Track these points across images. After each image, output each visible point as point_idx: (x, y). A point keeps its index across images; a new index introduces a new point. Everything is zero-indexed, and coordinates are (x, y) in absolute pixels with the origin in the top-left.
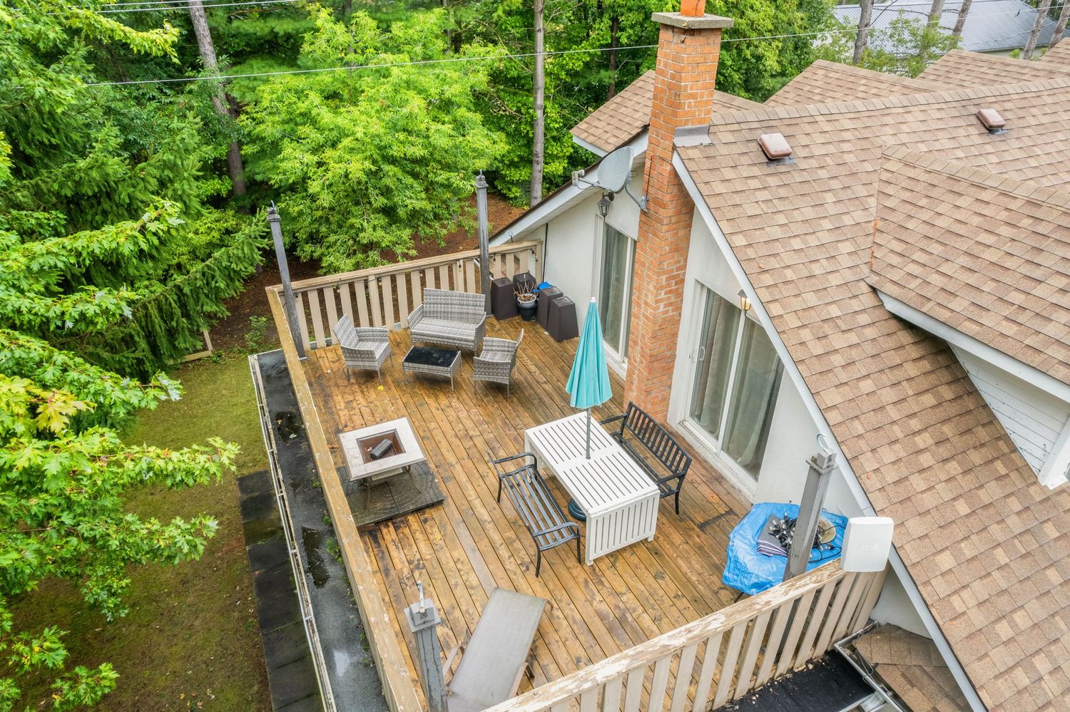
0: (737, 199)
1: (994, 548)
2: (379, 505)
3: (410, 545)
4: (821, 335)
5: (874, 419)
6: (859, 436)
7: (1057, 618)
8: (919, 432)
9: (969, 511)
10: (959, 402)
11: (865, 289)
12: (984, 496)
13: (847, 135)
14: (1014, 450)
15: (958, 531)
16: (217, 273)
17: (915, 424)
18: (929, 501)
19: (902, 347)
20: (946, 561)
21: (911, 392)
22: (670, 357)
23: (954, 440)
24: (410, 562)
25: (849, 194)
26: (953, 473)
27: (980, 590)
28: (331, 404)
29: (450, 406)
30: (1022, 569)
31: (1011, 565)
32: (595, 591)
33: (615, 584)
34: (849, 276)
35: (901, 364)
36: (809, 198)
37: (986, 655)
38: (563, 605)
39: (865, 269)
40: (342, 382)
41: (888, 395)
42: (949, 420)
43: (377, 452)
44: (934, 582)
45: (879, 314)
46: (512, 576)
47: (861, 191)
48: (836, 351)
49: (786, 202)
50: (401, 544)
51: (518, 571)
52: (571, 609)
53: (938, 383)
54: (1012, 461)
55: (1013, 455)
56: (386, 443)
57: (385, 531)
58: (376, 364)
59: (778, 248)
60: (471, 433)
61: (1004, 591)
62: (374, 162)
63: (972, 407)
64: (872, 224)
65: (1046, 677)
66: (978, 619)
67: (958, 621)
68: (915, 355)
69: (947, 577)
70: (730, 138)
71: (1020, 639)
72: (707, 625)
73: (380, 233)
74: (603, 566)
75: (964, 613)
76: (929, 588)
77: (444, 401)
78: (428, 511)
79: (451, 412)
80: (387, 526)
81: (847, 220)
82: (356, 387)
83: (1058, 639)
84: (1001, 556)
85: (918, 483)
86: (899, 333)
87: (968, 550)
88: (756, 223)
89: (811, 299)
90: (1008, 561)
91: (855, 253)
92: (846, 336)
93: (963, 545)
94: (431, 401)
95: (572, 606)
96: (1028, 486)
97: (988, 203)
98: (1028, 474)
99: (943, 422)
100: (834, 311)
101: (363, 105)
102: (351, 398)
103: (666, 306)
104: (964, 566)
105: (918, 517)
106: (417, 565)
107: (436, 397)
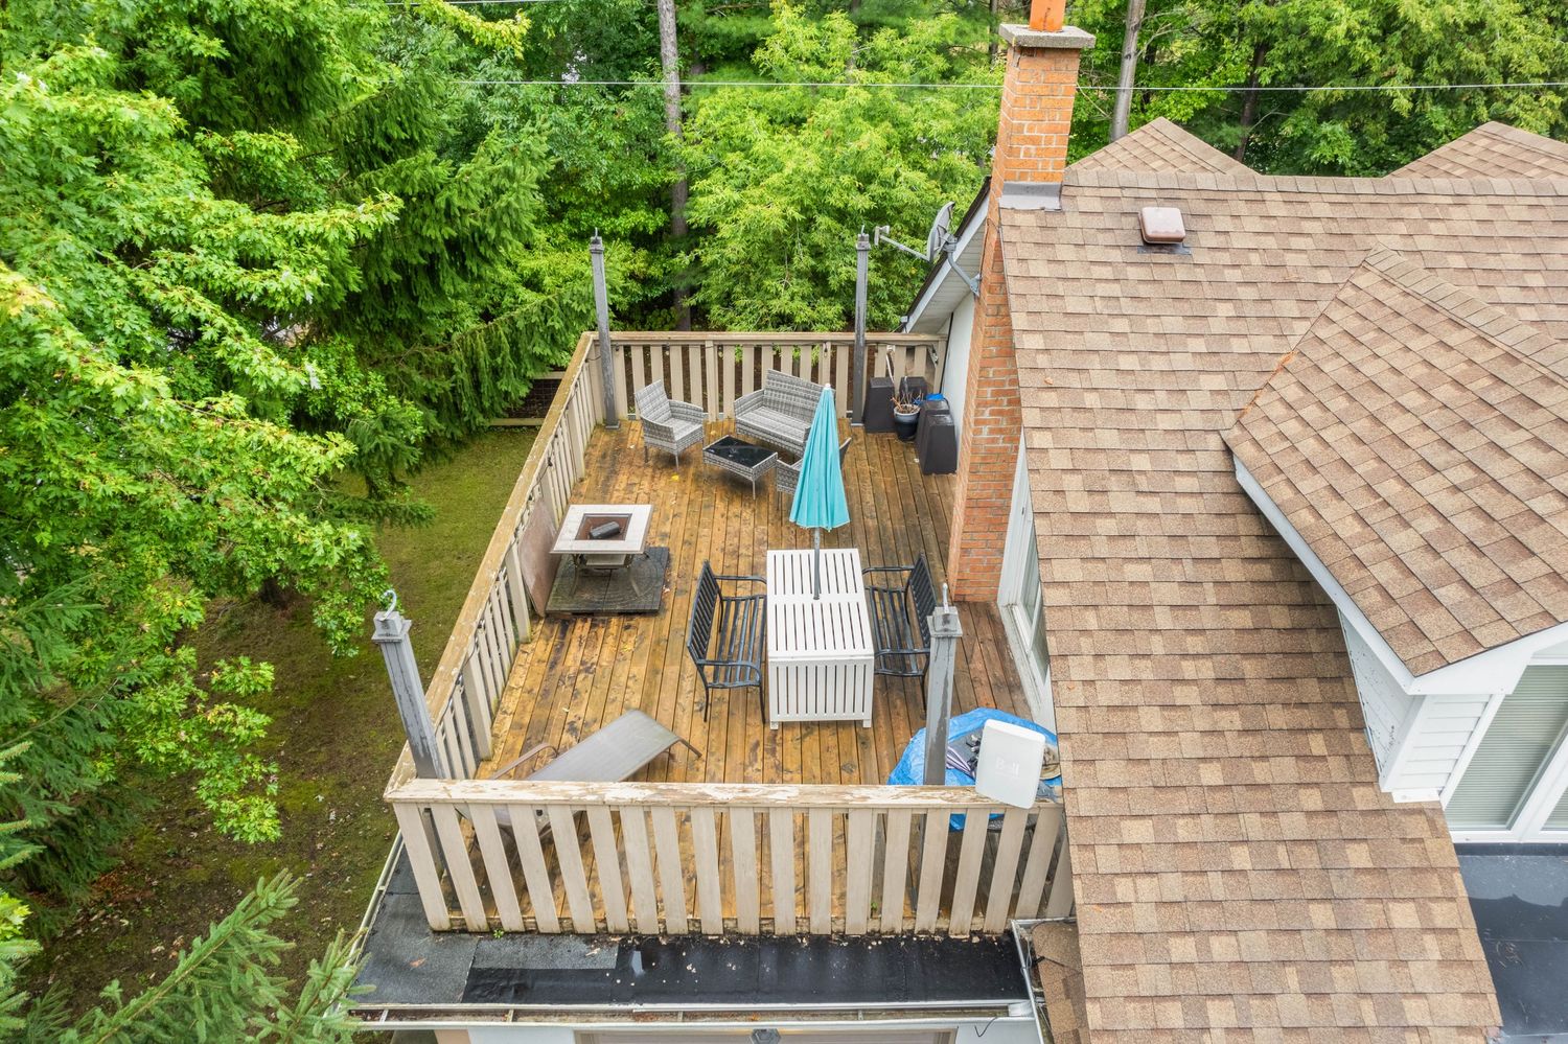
0: (1060, 289)
1: (1234, 843)
2: (586, 596)
3: (595, 647)
4: (1097, 487)
5: (1122, 617)
6: (1084, 632)
7: (1290, 970)
8: (1196, 656)
9: (1221, 782)
10: (1296, 635)
11: (1214, 442)
12: (1260, 772)
13: (1307, 226)
14: (1360, 727)
15: (1184, 802)
16: (557, 311)
17: (1194, 644)
18: (1156, 748)
19: (1236, 537)
20: (1138, 832)
21: (1212, 600)
22: (999, 508)
23: (1253, 684)
24: (582, 663)
25: (1266, 310)
26: (1223, 725)
27: (1173, 886)
28: (612, 482)
29: (739, 516)
30: (1269, 887)
31: (1252, 875)
32: (760, 757)
33: (788, 759)
34: (1196, 421)
35: (1218, 560)
36: (1186, 306)
37: (1131, 966)
38: (712, 759)
39: (1230, 418)
40: (638, 461)
41: (1172, 594)
42: (1262, 655)
43: (596, 532)
44: (1100, 850)
45: (1221, 484)
46: (679, 712)
47: (1289, 308)
48: (1111, 514)
49: (1142, 305)
50: (587, 643)
51: (689, 710)
52: (718, 767)
53: (1272, 600)
54: (1347, 743)
55: (1352, 736)
56: (614, 525)
57: (579, 624)
58: (675, 446)
59: (1094, 362)
60: (743, 551)
61: (1214, 902)
62: (804, 210)
63: (1315, 648)
64: (1281, 359)
65: (1217, 1033)
66: (1145, 919)
67: (1112, 910)
68: (1251, 552)
69: (1128, 853)
70: (1097, 206)
71: (1204, 969)
72: (770, 793)
73: (798, 303)
74: (788, 735)
75: (1127, 904)
76: (1088, 855)
77: (736, 508)
78: (637, 618)
79: (735, 524)
80: (585, 621)
81: (1239, 346)
82: (649, 471)
83: (1271, 995)
84: (1241, 858)
85: (1152, 719)
86: (1240, 518)
87: (1184, 830)
88: (1071, 325)
89: (1109, 438)
90: (1248, 866)
91: (1225, 392)
92: (1141, 499)
93: (1181, 822)
94: (720, 506)
95: (722, 764)
96: (1354, 784)
97: (1452, 348)
98: (1366, 766)
99: (1246, 655)
100: (1141, 462)
101: (805, 134)
102: (636, 480)
103: (992, 431)
104: (1164, 850)
105: (1123, 763)
106: (586, 668)
107: (731, 501)
